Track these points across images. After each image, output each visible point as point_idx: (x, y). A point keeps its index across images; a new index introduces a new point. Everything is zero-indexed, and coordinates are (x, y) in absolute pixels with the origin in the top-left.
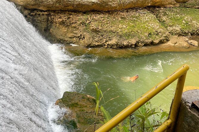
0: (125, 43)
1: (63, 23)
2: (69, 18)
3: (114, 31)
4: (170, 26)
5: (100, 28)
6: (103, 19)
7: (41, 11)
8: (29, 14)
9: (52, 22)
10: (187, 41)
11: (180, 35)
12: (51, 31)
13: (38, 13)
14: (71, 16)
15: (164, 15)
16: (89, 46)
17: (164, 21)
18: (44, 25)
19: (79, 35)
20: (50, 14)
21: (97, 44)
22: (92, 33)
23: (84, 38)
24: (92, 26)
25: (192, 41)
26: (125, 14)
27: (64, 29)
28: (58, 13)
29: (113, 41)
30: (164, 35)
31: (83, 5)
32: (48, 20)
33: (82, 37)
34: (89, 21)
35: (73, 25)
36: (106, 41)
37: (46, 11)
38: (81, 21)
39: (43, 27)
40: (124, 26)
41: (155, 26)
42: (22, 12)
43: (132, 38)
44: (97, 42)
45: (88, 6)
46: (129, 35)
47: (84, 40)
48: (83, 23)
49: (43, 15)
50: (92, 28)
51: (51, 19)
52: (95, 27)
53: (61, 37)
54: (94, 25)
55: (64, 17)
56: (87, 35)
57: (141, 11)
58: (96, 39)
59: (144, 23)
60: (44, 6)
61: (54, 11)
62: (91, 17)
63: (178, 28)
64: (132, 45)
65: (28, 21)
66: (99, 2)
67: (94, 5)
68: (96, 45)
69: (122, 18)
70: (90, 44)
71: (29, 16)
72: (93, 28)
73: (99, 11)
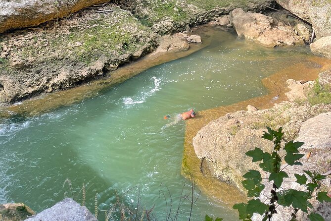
0: (85, 73)
3: (60, 57)
4: (157, 22)
5: (31, 59)
6: (33, 41)
10: (185, 39)
11: (173, 32)
15: (145, 6)
16: (16, 99)
17: (146, 16)
21: (30, 90)
22: (17, 73)
23: (2, 87)
24: (14, 59)
25: (192, 36)
26: (75, 22)
29: (62, 76)
30: (149, 39)
34: (5, 53)
36: (48, 80)
40: (78, 44)
41: (132, 27)
43: (96, 60)
44: (30, 86)
46: (88, 58)
47: (3, 91)
50: (14, 64)
54: (17, 58)
56: (8, 80)
57: (105, 9)
58: (28, 82)
59: (112, 29)
62: (8, 43)
63: (168, 22)
64: (98, 72)
66: (17, 13)
67: (9, 21)
68: (30, 94)
69: (71, 30)
70: (18, 95)
72: (16, 63)
73: (23, 29)
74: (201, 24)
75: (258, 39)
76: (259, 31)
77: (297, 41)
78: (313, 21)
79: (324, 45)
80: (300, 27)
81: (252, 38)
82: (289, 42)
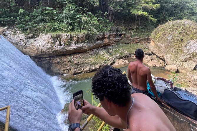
0: (94, 68)
1: (58, 63)
2: (61, 59)
3: (87, 63)
4: (114, 55)
5: (79, 62)
6: (80, 57)
7: (45, 58)
8: (38, 61)
9: (52, 63)
10: (123, 61)
11: (119, 59)
12: (51, 69)
13: (43, 59)
14: (63, 58)
15: (110, 50)
16: (75, 74)
17: (111, 53)
18: (47, 66)
19: (68, 68)
20: (50, 59)
21: (78, 72)
22: (75, 66)
23: (71, 69)
25: (125, 61)
26: (91, 52)
27: (59, 67)
28: (55, 57)
29: (88, 68)
30: (112, 60)
31: (69, 51)
32: (49, 63)
33: (70, 69)
34: (73, 59)
35: (64, 63)
36: (83, 69)
37: (48, 58)
38: (68, 60)
39: (46, 67)
40: (92, 59)
41: (107, 56)
42: (33, 60)
43: (97, 65)
45: (72, 51)
46: (95, 64)
47: (71, 71)
48: (70, 61)
49: (46, 60)
50: (75, 63)
51: (51, 61)
52: (77, 62)
53: (58, 72)
54: (76, 61)
55: (58, 59)
56: (73, 68)
57: (99, 49)
58: (78, 69)
59: (102, 55)
60: (47, 55)
61: (53, 57)
62: (74, 57)
63: (118, 55)
64: (97, 69)
65: (38, 64)
67: (75, 50)
69: (90, 55)
70: (75, 73)
71: (38, 62)
73: (78, 53)
74: (128, 57)
75: (147, 64)
76: (148, 61)
77: (160, 66)
78: (166, 59)
79: (170, 68)
80: (161, 61)
81: (145, 63)
82: (158, 66)
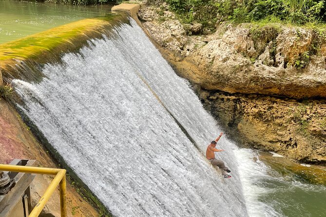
1: (259, 116)
2: (270, 108)
7: (226, 94)
8: (208, 98)
9: (241, 113)
12: (239, 127)
13: (221, 97)
14: (275, 105)
16: (305, 160)
18: (228, 117)
19: (287, 139)
20: (239, 99)
21: (320, 158)
22: (312, 138)
23: (296, 144)
24: (314, 125)
27: (260, 126)
28: (253, 98)
31: (298, 86)
32: (235, 109)
33: (293, 143)
34: (307, 117)
35: (278, 121)
37: (233, 95)
38: (292, 115)
39: (227, 119)
42: (196, 92)
44: (321, 154)
45: (308, 88)
47: (295, 149)
48: (295, 119)
49: (228, 100)
50: (313, 129)
51: (241, 107)
52: (318, 128)
53: (256, 140)
55: (262, 106)
56: (303, 141)
58: (320, 150)
60: (231, 86)
61: (246, 95)
62: (312, 108)
65: (206, 107)
67: (320, 88)
68: (318, 161)
70: (307, 157)
71: (207, 101)
72: (315, 129)
